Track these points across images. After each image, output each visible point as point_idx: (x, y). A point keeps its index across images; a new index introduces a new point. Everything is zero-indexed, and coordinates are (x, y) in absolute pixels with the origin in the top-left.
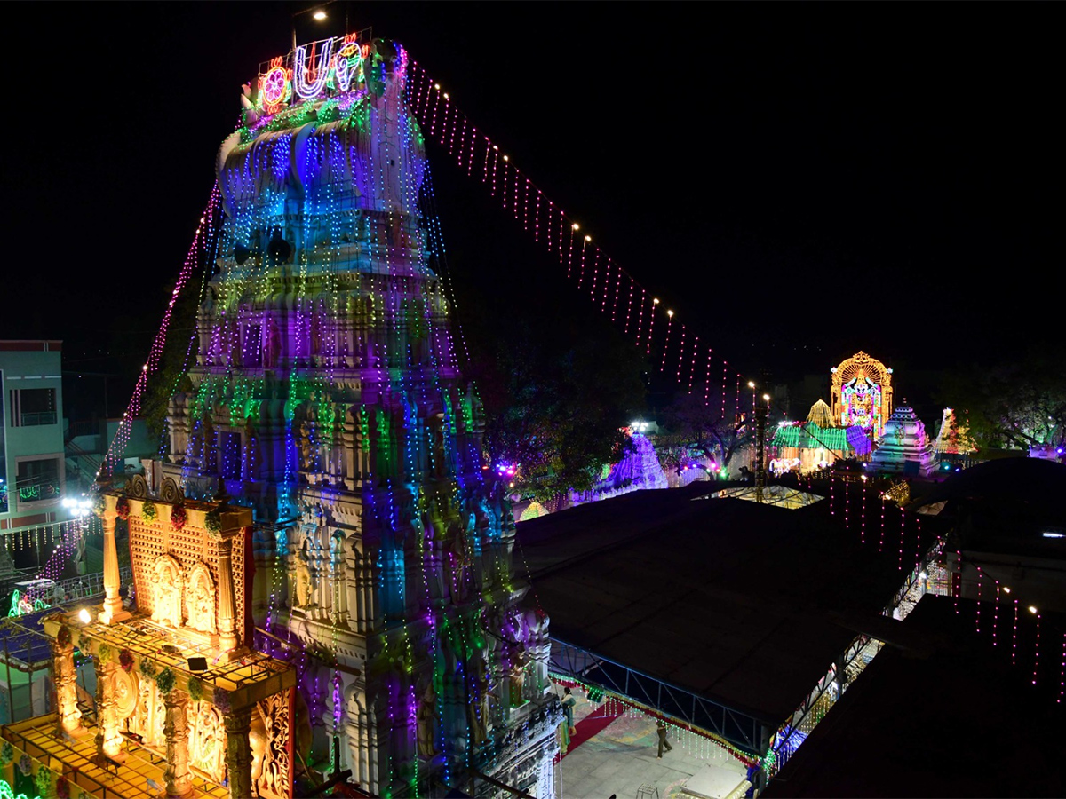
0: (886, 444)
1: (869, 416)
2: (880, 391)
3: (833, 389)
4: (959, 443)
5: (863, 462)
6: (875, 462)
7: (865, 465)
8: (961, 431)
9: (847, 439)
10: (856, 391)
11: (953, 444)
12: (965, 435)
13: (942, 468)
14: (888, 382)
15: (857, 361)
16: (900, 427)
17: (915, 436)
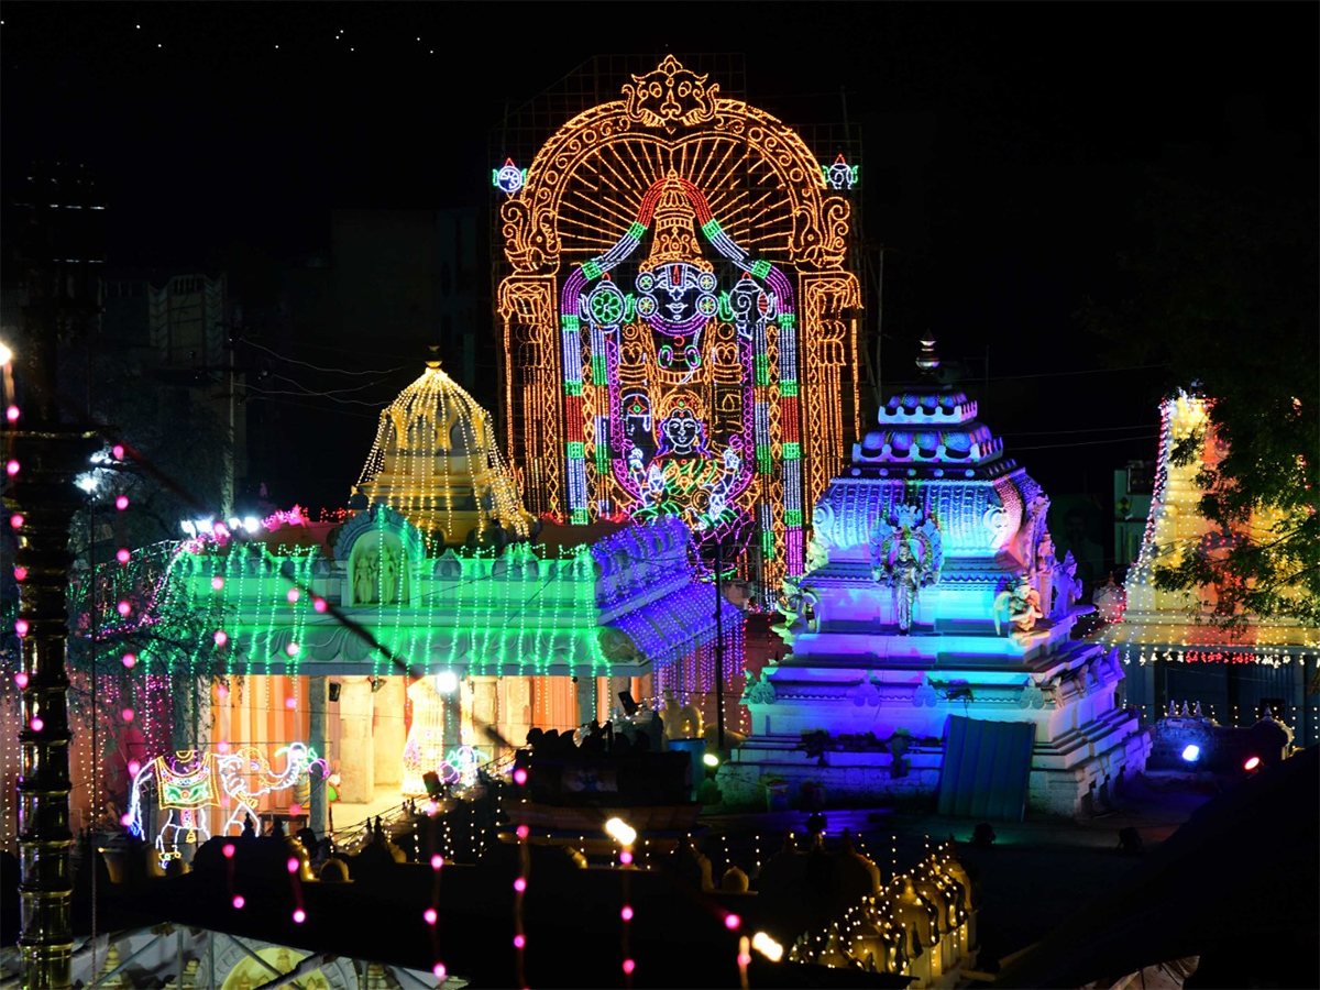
0: (832, 627)
1: (731, 458)
2: (792, 301)
3: (508, 296)
4: (1258, 602)
5: (700, 745)
6: (769, 739)
7: (710, 760)
8: (1267, 524)
9: (602, 603)
10: (647, 304)
11: (1225, 607)
12: (1291, 549)
13: (1165, 755)
14: (833, 244)
15: (651, 120)
16: (908, 516)
17: (1001, 571)
